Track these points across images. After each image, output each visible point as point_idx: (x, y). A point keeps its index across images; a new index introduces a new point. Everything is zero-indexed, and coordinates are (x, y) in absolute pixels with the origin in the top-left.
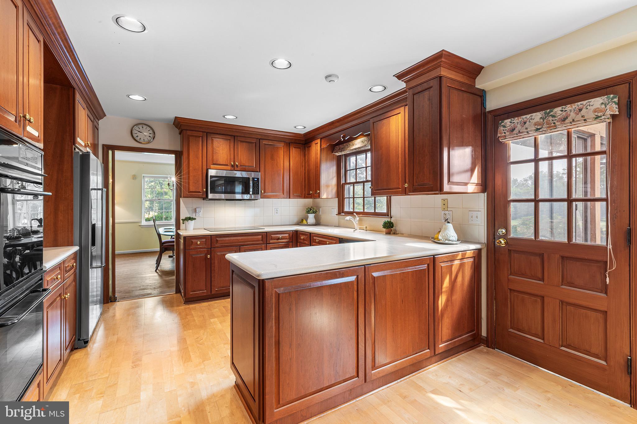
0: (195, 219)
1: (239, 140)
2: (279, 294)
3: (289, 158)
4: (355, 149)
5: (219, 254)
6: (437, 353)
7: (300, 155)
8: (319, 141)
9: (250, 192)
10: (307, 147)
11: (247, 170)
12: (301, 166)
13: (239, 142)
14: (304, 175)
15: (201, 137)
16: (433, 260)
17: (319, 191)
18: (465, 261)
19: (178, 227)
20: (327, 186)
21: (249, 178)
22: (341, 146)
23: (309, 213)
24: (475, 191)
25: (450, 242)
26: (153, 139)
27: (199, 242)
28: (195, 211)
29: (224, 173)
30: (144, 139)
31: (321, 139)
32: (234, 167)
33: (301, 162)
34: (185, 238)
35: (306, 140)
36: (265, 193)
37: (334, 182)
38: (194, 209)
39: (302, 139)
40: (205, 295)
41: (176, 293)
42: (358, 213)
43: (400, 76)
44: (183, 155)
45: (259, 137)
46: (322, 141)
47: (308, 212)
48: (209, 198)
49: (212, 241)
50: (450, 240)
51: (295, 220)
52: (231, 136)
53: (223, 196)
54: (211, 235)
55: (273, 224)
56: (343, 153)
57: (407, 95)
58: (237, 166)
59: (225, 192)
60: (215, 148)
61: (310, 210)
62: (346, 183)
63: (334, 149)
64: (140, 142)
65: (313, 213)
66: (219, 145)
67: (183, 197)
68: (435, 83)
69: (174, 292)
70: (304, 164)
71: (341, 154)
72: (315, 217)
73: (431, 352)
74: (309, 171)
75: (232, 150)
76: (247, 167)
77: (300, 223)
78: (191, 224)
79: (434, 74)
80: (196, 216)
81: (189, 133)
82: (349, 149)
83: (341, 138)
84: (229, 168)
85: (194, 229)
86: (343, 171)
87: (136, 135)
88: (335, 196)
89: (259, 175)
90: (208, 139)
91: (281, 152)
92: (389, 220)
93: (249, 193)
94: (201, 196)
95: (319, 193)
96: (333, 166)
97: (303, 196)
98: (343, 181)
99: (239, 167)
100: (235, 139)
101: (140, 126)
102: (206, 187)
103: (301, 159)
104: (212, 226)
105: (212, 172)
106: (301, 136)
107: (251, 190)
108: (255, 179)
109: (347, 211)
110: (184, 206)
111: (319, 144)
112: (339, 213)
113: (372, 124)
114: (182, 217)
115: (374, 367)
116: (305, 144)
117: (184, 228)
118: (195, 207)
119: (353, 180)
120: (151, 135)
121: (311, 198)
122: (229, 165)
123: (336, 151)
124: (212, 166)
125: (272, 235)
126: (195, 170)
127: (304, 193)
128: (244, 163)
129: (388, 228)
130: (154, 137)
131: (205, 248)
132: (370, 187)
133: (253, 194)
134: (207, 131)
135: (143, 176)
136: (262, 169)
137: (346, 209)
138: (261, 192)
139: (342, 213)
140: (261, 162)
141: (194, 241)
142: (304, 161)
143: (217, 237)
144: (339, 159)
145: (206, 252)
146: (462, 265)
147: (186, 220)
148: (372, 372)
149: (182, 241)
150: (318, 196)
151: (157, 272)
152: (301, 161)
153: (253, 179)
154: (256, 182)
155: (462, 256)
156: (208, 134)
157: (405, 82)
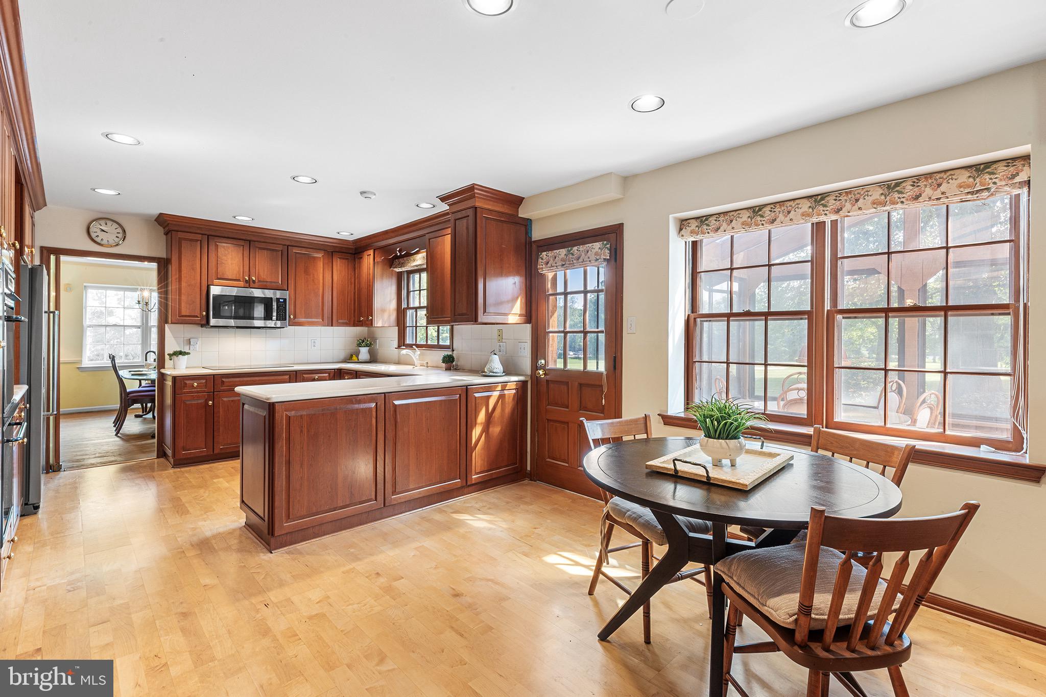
0: (188, 354)
1: (257, 246)
2: (290, 417)
3: (331, 272)
4: (417, 266)
5: (225, 399)
6: (469, 483)
7: (348, 269)
8: (371, 252)
9: (273, 317)
10: (358, 258)
11: (268, 288)
12: (349, 283)
13: (257, 249)
14: (353, 295)
15: (199, 242)
16: (466, 390)
17: (371, 318)
18: (506, 392)
19: (161, 363)
20: (383, 311)
21: (271, 298)
22: (401, 260)
23: (360, 347)
24: (518, 322)
25: (495, 374)
26: (123, 240)
27: (196, 384)
28: (189, 342)
29: (234, 292)
30: (108, 241)
31: (374, 250)
32: (249, 284)
33: (349, 278)
34: (175, 379)
35: (356, 249)
36: (296, 319)
37: (393, 305)
38: (187, 340)
39: (351, 247)
40: (204, 454)
41: (158, 457)
42: (418, 346)
43: (443, 199)
44: (171, 264)
45: (288, 243)
46: (376, 252)
47: (359, 345)
48: (211, 325)
49: (215, 382)
50: (493, 372)
51: (342, 356)
52: (244, 240)
53: (232, 322)
54: (214, 375)
55: (309, 362)
56: (404, 269)
57: (450, 217)
58: (254, 282)
59: (235, 318)
60: (221, 256)
61: (361, 343)
62: (408, 308)
63: (393, 263)
64: (102, 245)
65: (367, 346)
66: (227, 252)
67: (170, 323)
68: (470, 212)
69: (154, 456)
70: (353, 280)
71: (401, 270)
72: (369, 352)
73: (462, 482)
74: (360, 290)
75: (246, 260)
76: (268, 284)
77: (348, 359)
78: (183, 360)
79: (469, 203)
80: (190, 349)
81: (181, 235)
82: (409, 265)
83: (398, 252)
84: (242, 284)
85: (186, 368)
86: (404, 293)
87: (96, 234)
88: (394, 325)
89: (286, 295)
90: (210, 243)
91: (320, 265)
92: (450, 353)
93: (271, 319)
94: (199, 322)
95: (372, 320)
96: (391, 285)
97: (352, 323)
98: (404, 305)
99: (256, 284)
100: (251, 245)
101: (103, 222)
102: (206, 307)
103: (349, 274)
104: (215, 364)
105: (215, 290)
106: (350, 243)
107: (275, 314)
108: (281, 300)
109: (410, 343)
110: (172, 336)
111: (372, 256)
112: (399, 347)
113: (428, 240)
114: (169, 349)
115: (394, 493)
116: (355, 254)
117: (172, 366)
118: (188, 336)
119: (417, 305)
120: (120, 235)
121: (362, 326)
122: (242, 280)
123: (395, 265)
124: (216, 281)
125: (304, 375)
126: (189, 285)
127: (352, 319)
128: (265, 277)
129: (447, 363)
130: (125, 237)
131: (204, 392)
132: (425, 315)
133: (277, 320)
134: (208, 233)
135: (85, 286)
136: (292, 286)
137: (408, 341)
138: (289, 317)
139: (404, 346)
140: (289, 277)
141: (188, 382)
142: (353, 277)
143: (223, 377)
144: (399, 276)
145: (206, 396)
146: (502, 397)
147: (175, 355)
148: (393, 497)
149: (169, 383)
150: (370, 324)
151: (118, 437)
152: (349, 276)
153: (278, 300)
154: (282, 304)
155: (502, 387)
156: (210, 237)
157: (448, 205)
